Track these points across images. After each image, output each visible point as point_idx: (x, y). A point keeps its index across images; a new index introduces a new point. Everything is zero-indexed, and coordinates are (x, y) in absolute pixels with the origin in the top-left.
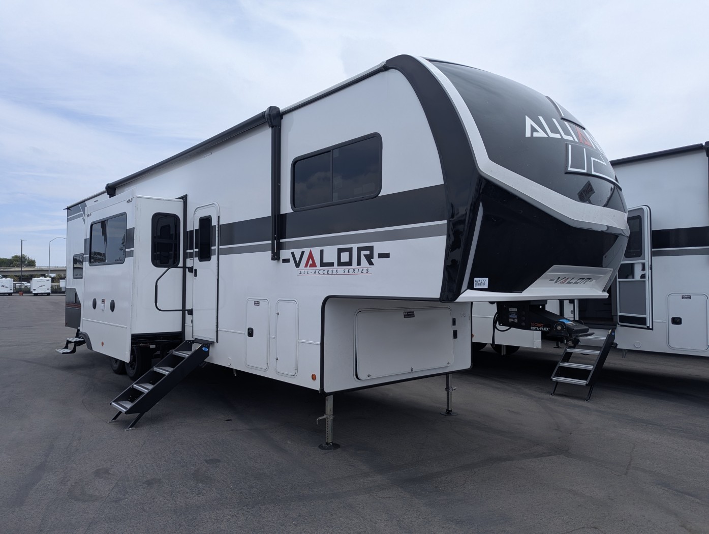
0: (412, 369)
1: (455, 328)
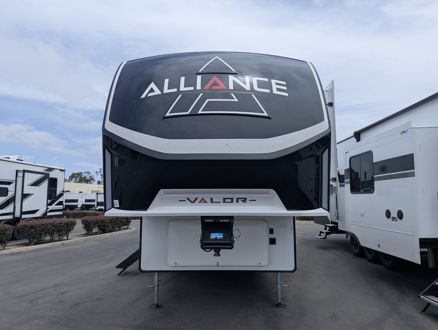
0: (218, 263)
1: (272, 236)
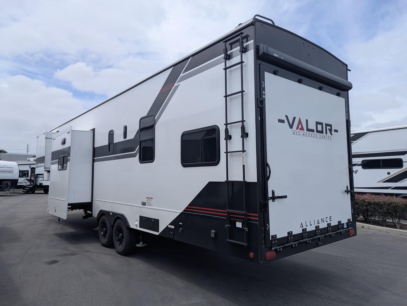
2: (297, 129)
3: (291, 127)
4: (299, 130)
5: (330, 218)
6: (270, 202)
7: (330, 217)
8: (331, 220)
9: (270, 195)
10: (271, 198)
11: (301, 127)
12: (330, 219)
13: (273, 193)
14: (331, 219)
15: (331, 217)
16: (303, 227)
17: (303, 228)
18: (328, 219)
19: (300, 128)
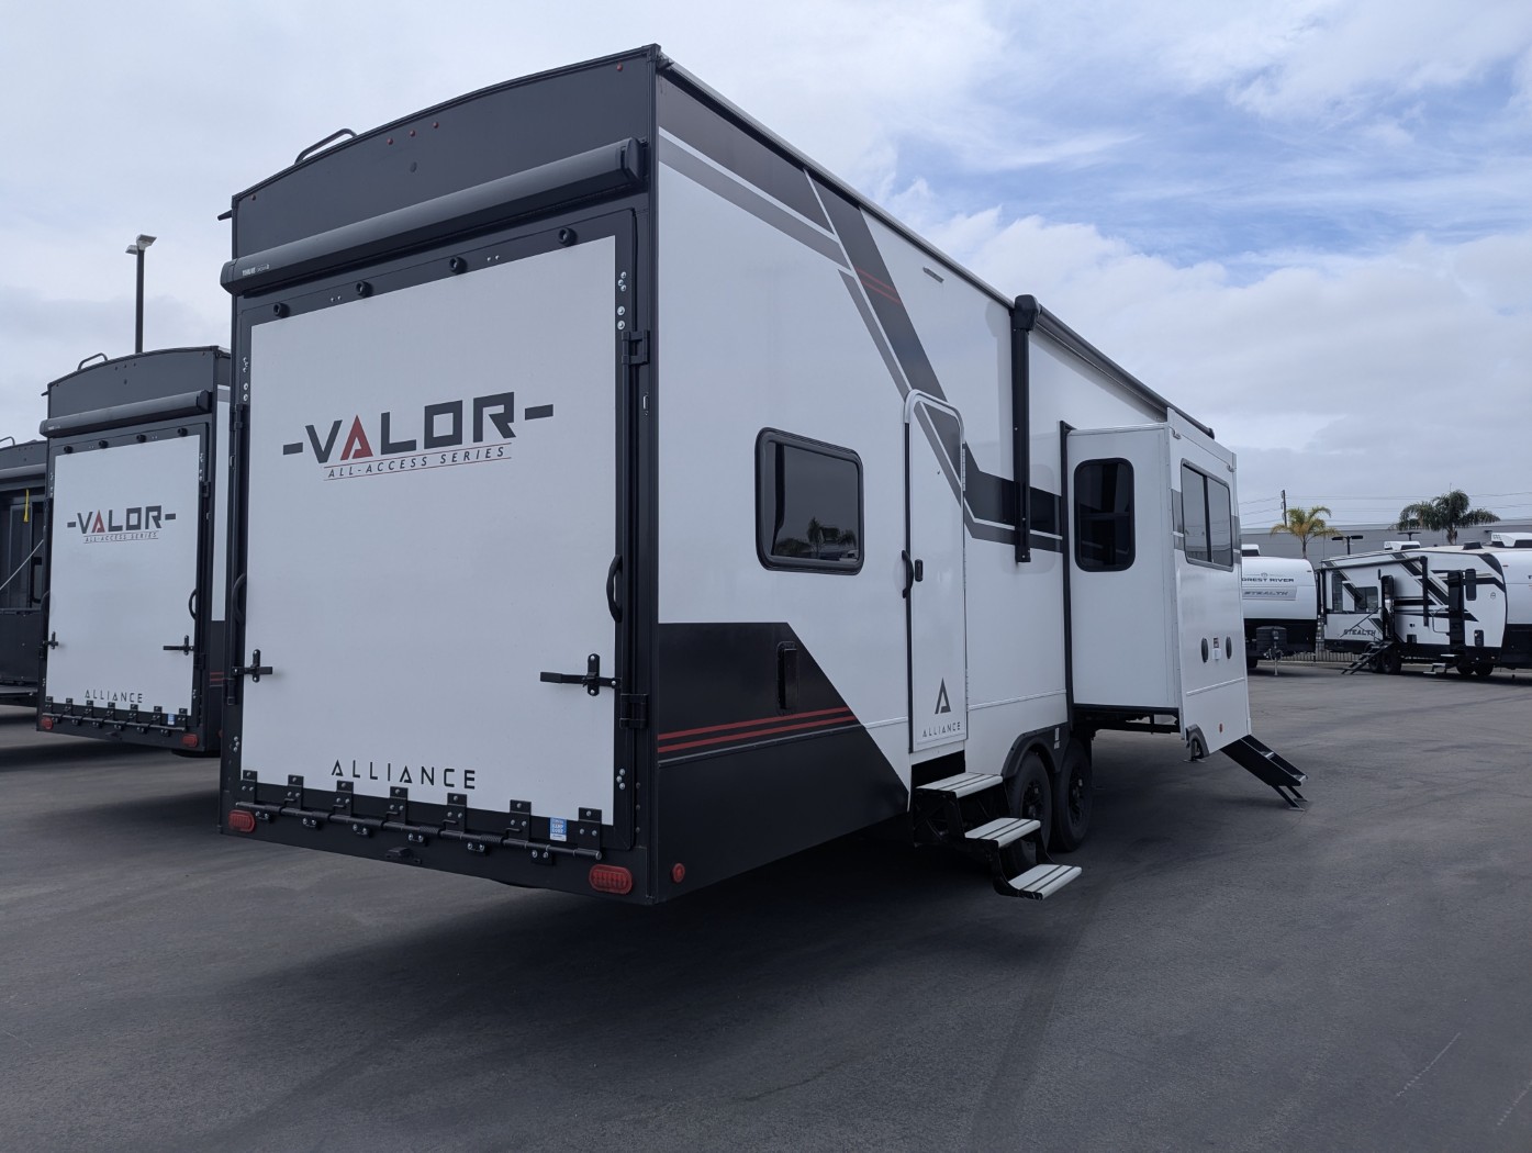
2: (345, 456)
3: (322, 456)
4: (350, 460)
5: (469, 775)
6: (248, 681)
7: (466, 772)
8: (469, 783)
9: (248, 662)
10: (249, 671)
11: (359, 447)
12: (467, 779)
13: (257, 656)
14: (473, 779)
15: (473, 772)
16: (340, 774)
17: (340, 778)
18: (457, 779)
19: (356, 451)
